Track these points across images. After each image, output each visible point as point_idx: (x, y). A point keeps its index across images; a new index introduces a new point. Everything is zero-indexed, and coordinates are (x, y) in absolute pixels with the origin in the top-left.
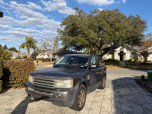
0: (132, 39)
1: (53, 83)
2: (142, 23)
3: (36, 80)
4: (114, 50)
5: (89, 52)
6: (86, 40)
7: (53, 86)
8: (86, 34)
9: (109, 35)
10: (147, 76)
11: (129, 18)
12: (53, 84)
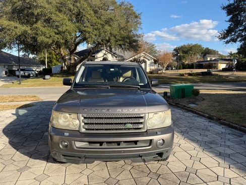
0: (128, 41)
1: (141, 121)
2: (136, 17)
3: (90, 121)
4: (94, 56)
5: (45, 58)
6: (56, 33)
7: (141, 126)
8: (53, 21)
9: (96, 30)
10: (169, 91)
11: (120, 6)
12: (141, 123)
